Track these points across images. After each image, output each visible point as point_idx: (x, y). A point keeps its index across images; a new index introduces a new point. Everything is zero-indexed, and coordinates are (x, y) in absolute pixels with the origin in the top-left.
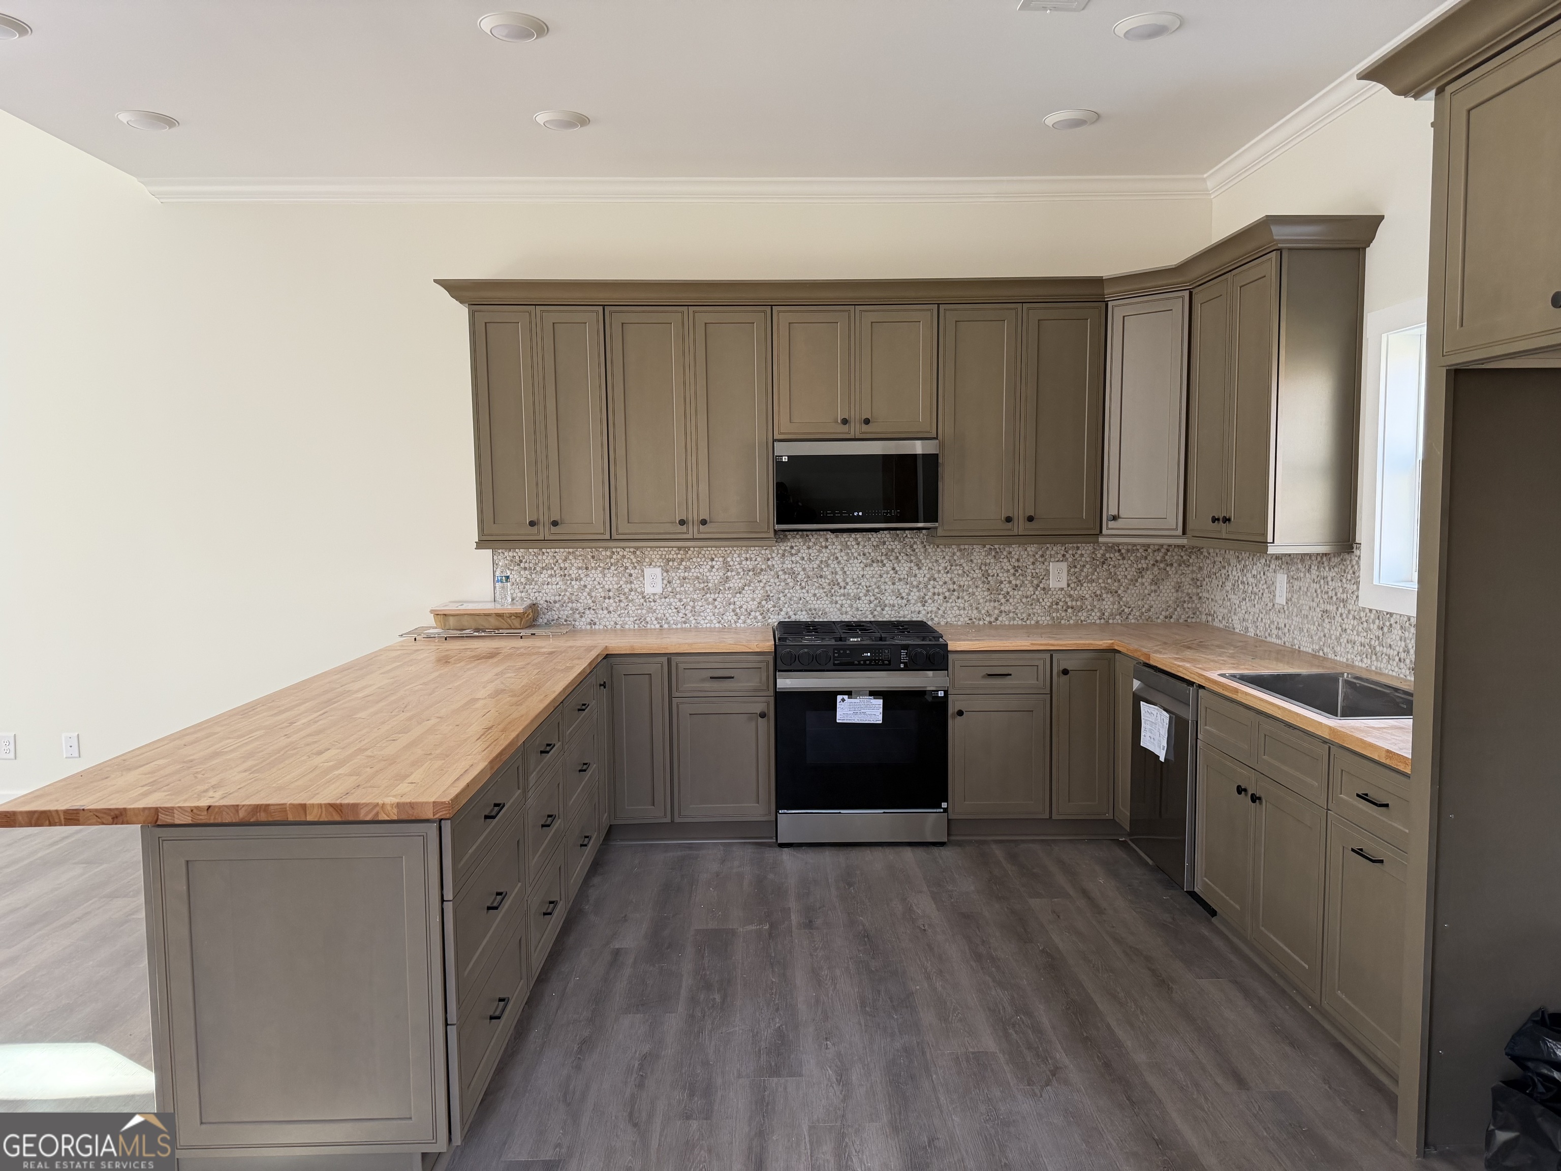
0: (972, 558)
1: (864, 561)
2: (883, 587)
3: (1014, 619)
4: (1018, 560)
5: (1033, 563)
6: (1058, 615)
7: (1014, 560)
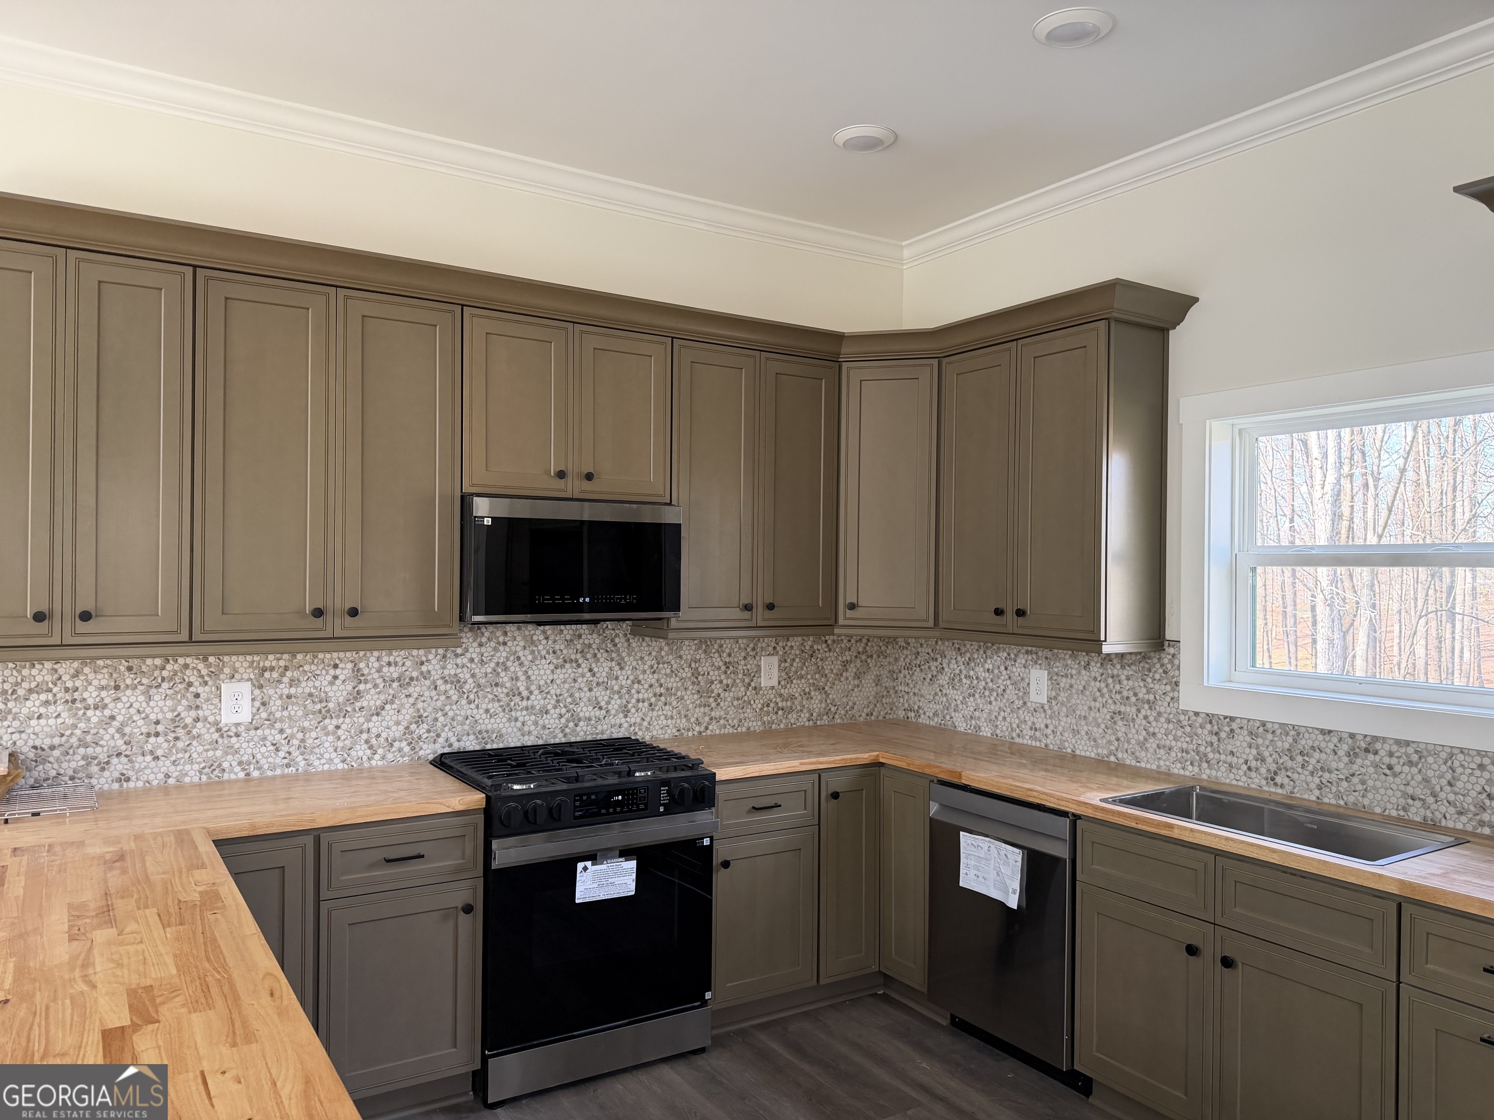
0: (682, 653)
1: (555, 661)
2: (577, 695)
3: (725, 727)
4: (729, 655)
5: (745, 658)
6: (769, 719)
7: (725, 655)
